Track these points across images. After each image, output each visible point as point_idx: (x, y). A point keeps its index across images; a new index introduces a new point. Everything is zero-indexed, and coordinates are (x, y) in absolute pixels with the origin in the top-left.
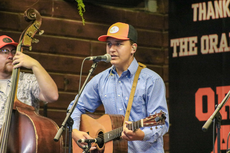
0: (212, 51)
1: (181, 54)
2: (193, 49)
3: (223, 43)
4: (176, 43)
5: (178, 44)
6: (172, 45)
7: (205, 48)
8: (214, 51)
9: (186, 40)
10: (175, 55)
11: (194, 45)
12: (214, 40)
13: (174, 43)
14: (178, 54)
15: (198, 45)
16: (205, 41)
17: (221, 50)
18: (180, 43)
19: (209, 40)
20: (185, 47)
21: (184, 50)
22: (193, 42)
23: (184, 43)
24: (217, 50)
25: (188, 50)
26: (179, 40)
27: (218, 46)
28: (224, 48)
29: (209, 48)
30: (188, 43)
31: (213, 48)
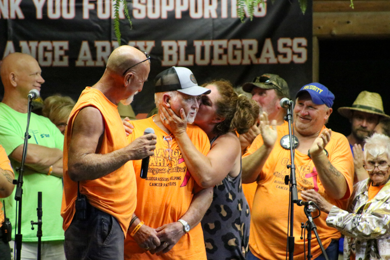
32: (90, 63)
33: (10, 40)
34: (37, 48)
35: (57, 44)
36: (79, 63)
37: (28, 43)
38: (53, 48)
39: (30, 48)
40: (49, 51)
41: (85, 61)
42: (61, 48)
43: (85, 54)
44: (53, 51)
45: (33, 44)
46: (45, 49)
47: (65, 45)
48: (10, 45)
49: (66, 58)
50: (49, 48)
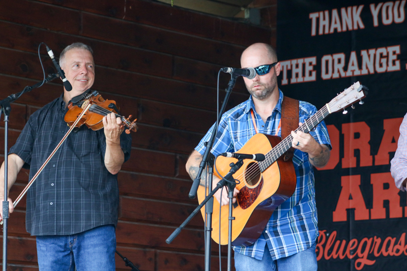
0: (336, 75)
1: (294, 80)
2: (310, 74)
3: (353, 65)
4: (287, 66)
5: (289, 67)
7: (327, 72)
8: (340, 75)
9: (300, 61)
10: (285, 82)
11: (311, 68)
12: (339, 61)
13: (284, 66)
14: (289, 81)
15: (317, 68)
16: (327, 62)
17: (349, 73)
18: (291, 66)
19: (333, 61)
20: (300, 70)
21: (297, 75)
22: (311, 64)
23: (297, 66)
24: (343, 74)
25: (304, 75)
26: (291, 63)
27: (345, 69)
28: (353, 71)
29: (333, 72)
30: (304, 65)
31: (339, 71)
33: (353, 51)
34: (375, 56)
35: (391, 50)
37: (368, 52)
38: (388, 53)
39: (369, 56)
40: (384, 57)
42: (394, 53)
44: (387, 57)
45: (372, 52)
46: (382, 56)
47: (398, 49)
48: (353, 56)
49: (398, 63)
50: (385, 54)
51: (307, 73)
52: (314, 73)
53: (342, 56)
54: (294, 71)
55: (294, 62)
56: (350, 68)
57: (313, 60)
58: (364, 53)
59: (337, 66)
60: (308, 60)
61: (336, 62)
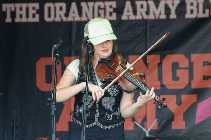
0: (58, 19)
1: (17, 20)
2: (34, 16)
3: (74, 12)
4: (11, 8)
5: (13, 9)
6: (4, 9)
7: (49, 16)
8: (62, 20)
9: (24, 6)
10: (8, 20)
11: (34, 12)
12: (61, 9)
13: (7, 7)
14: (13, 20)
15: (41, 12)
16: (49, 8)
17: (70, 19)
18: (15, 8)
19: (55, 8)
20: (24, 12)
21: (21, 16)
22: (34, 8)
23: (21, 9)
24: (65, 19)
25: (27, 16)
26: (15, 6)
27: (67, 15)
28: (74, 18)
29: (55, 16)
30: (27, 9)
31: (60, 16)
32: (132, 17)
33: (74, 1)
34: (93, 7)
35: (108, 4)
36: (124, 17)
37: (87, 4)
38: (105, 6)
39: (88, 7)
40: (102, 9)
41: (128, 16)
42: (111, 7)
43: (128, 11)
44: (105, 9)
45: (91, 4)
46: (99, 8)
47: (114, 4)
48: (74, 6)
49: (114, 14)
50: (102, 6)
51: (31, 15)
52: (37, 16)
53: (64, 5)
54: (18, 13)
55: (18, 5)
56: (71, 14)
57: (37, 6)
58: (83, 4)
59: (58, 12)
60: (31, 5)
61: (58, 9)
